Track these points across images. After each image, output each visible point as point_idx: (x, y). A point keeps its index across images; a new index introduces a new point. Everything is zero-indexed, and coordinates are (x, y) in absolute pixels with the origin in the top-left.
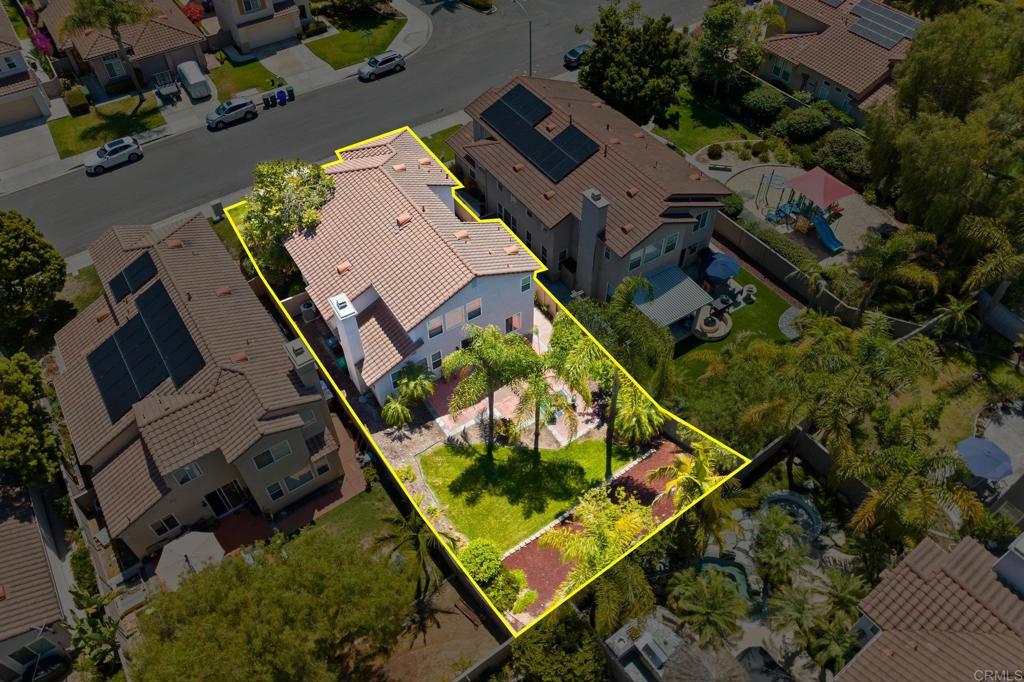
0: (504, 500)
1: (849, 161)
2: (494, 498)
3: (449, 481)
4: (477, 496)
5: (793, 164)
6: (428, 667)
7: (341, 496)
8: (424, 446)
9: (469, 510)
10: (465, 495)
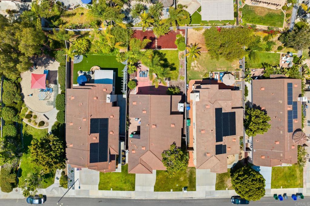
0: (168, 60)
1: (14, 92)
2: (169, 62)
3: (175, 71)
4: (172, 65)
5: (25, 105)
6: (199, 37)
7: (196, 81)
8: (174, 82)
9: (175, 63)
10: (174, 66)
